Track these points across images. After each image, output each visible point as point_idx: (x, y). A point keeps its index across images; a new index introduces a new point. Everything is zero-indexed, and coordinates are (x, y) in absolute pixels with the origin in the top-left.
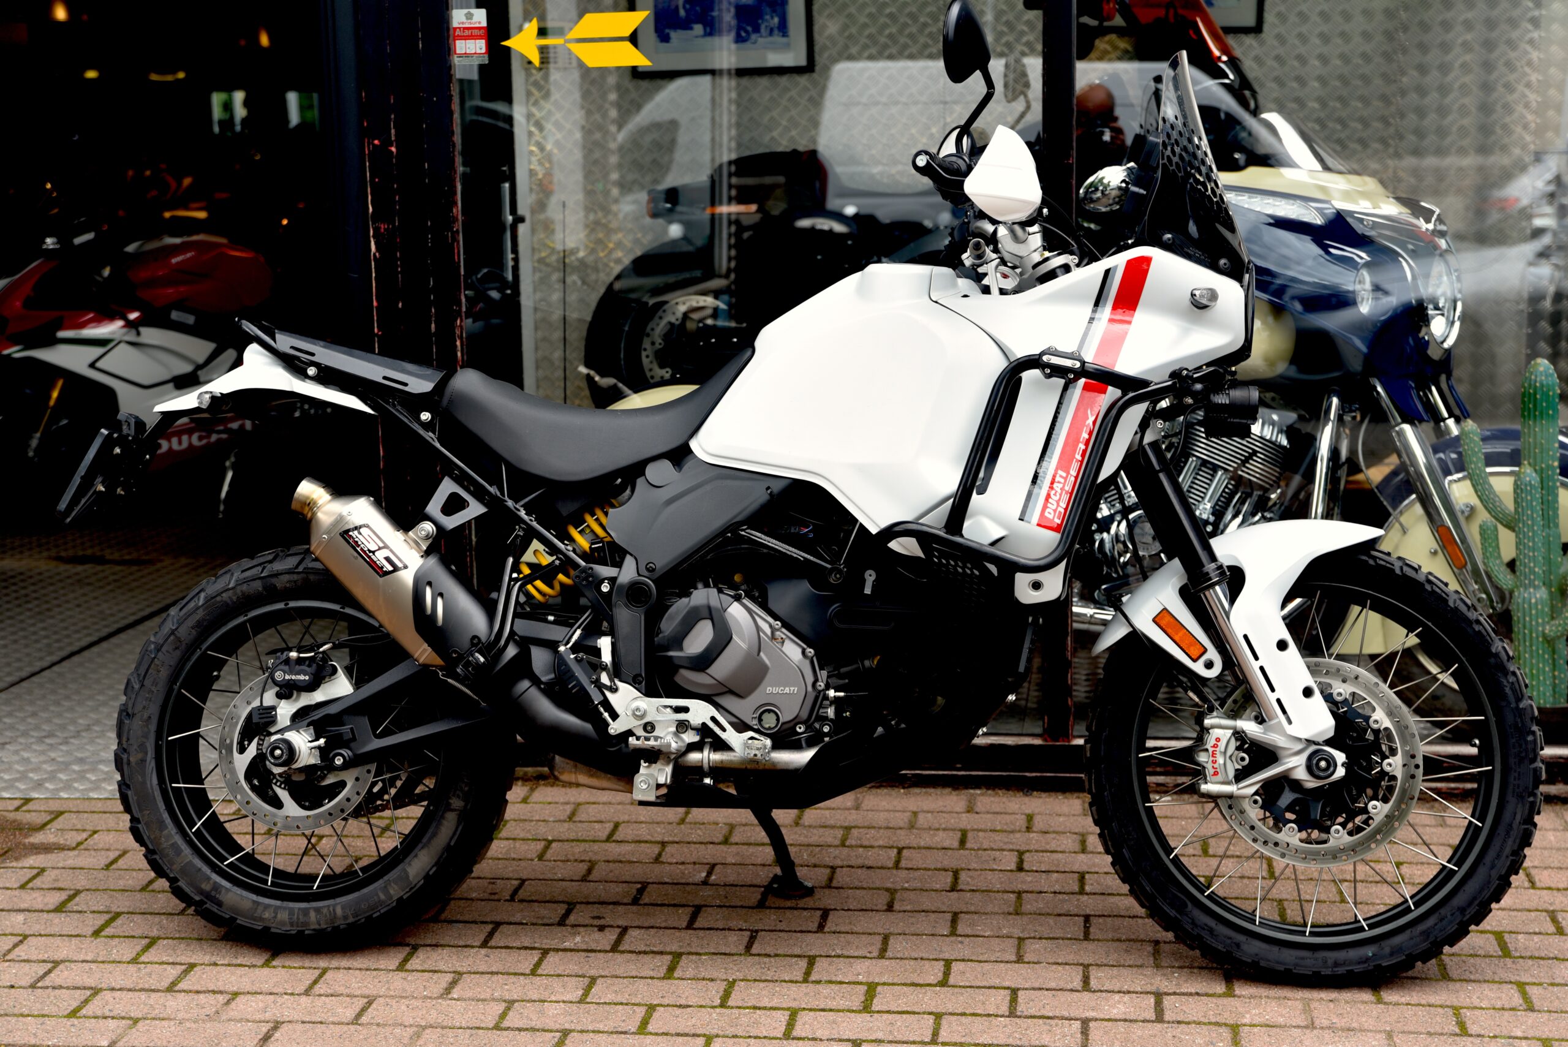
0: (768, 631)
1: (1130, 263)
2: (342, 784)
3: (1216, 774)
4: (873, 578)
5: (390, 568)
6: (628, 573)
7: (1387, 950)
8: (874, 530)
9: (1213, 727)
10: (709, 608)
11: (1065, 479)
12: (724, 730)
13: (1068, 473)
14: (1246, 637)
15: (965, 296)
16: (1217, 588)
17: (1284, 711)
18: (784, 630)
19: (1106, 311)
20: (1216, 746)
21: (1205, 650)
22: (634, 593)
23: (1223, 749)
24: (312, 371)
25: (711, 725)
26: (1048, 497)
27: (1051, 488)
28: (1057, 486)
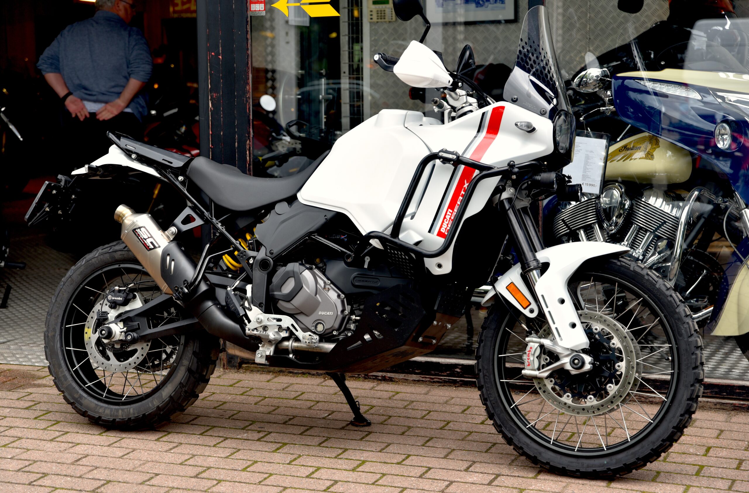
0: (322, 285)
1: (495, 110)
2: (135, 351)
3: (529, 365)
4: (369, 260)
5: (152, 247)
6: (261, 255)
7: (614, 461)
8: (364, 234)
9: (530, 342)
10: (293, 272)
11: (452, 213)
12: (297, 331)
13: (453, 210)
14: (543, 296)
15: (421, 125)
16: (534, 272)
17: (559, 334)
18: (332, 285)
19: (484, 133)
20: (529, 351)
21: (530, 304)
22: (264, 264)
23: (533, 353)
24: (134, 156)
25: (291, 328)
26: (443, 222)
27: (445, 218)
28: (448, 217)
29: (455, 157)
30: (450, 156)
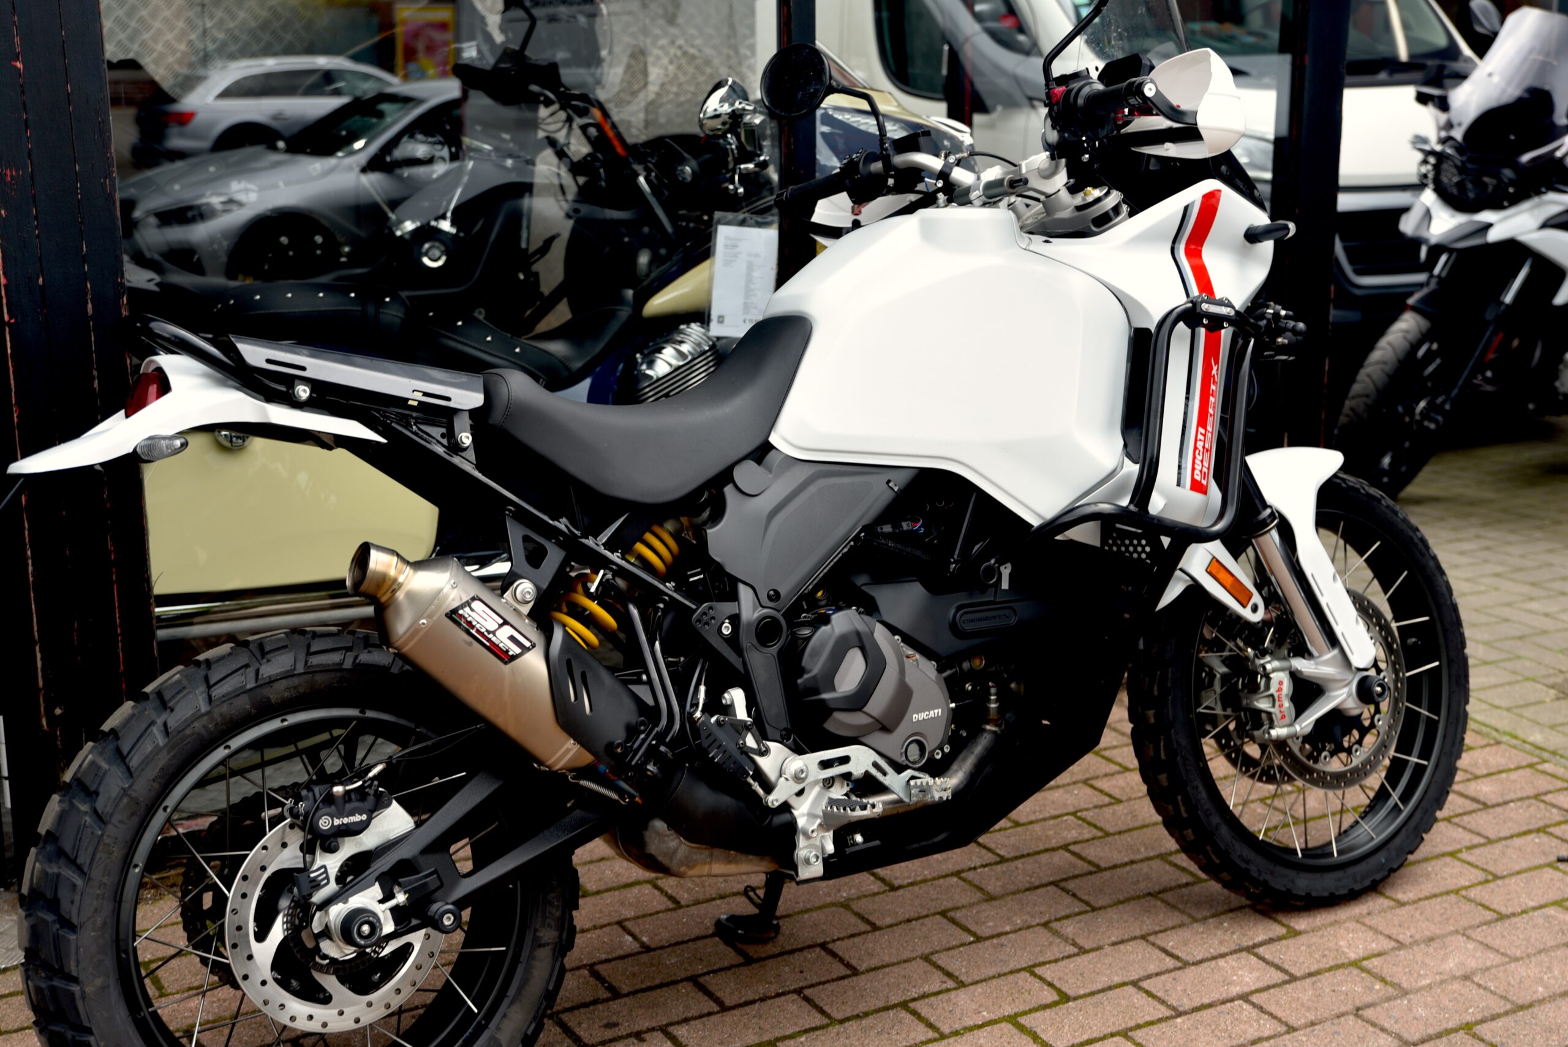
1: (1205, 198)
3: (1283, 717)
5: (518, 650)
6: (749, 608)
8: (1036, 524)
9: (1273, 671)
10: (858, 634)
11: (1205, 435)
12: (885, 774)
13: (1206, 430)
14: (1312, 575)
15: (1047, 242)
17: (1346, 642)
19: (1181, 250)
20: (1280, 690)
21: (1251, 595)
22: (766, 631)
24: (303, 392)
25: (874, 772)
26: (1194, 458)
27: (1196, 448)
28: (1200, 444)
30: (1223, 310)
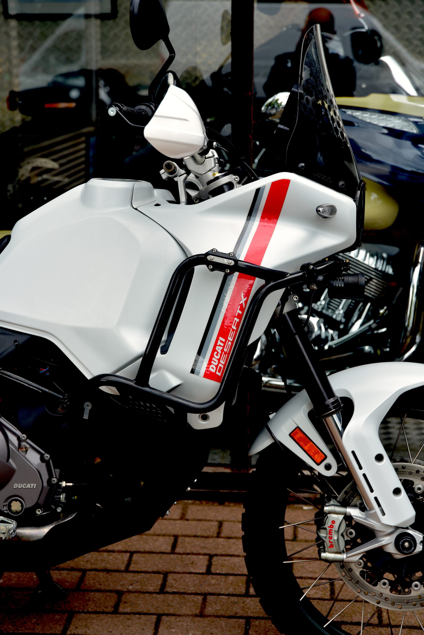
0: (16, 442)
1: (274, 184)
3: (332, 546)
4: (90, 407)
8: (89, 377)
9: (330, 513)
11: (224, 343)
13: (226, 339)
14: (353, 452)
15: (157, 205)
16: (335, 416)
17: (379, 505)
18: (28, 441)
19: (257, 220)
20: (331, 526)
21: (326, 457)
23: (337, 529)
26: (212, 356)
27: (214, 350)
28: (219, 349)
29: (232, 263)
30: (225, 261)
